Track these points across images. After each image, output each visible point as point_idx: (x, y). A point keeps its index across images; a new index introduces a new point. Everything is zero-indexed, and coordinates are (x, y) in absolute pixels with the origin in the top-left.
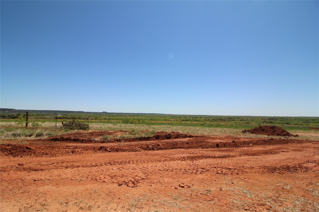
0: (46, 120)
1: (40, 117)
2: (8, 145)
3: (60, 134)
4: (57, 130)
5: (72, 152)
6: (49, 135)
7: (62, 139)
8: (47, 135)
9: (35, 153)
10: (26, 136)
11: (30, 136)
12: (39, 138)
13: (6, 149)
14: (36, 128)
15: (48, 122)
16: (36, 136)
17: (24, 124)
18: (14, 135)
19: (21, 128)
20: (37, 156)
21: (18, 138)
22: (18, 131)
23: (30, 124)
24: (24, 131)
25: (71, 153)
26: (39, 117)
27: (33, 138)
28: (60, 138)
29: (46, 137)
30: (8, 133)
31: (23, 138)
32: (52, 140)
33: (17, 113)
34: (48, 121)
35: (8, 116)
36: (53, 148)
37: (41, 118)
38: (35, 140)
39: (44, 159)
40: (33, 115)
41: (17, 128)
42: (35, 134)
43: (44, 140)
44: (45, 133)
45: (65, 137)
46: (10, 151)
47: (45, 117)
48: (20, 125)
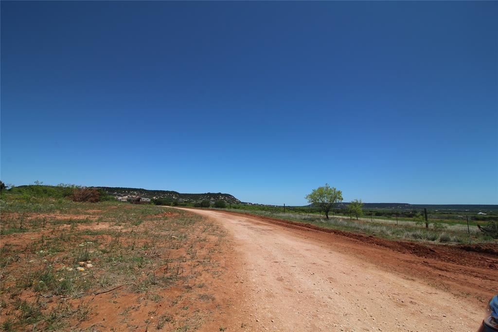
0: (456, 221)
1: (446, 215)
2: (412, 244)
3: (475, 242)
4: (471, 237)
5: (490, 266)
6: (459, 241)
7: (478, 249)
8: (455, 241)
9: (439, 257)
10: (429, 239)
11: (433, 240)
12: (444, 244)
13: (410, 247)
14: (440, 231)
15: (459, 225)
16: (441, 241)
17: (424, 225)
18: (415, 236)
19: (422, 229)
20: (442, 260)
21: (419, 240)
22: (418, 233)
23: (431, 225)
24: (425, 232)
25: (488, 267)
26: (444, 215)
27: (436, 242)
28: (474, 247)
29: (454, 244)
30: (408, 233)
31: (425, 241)
32: (462, 248)
33: (412, 210)
34: (459, 223)
35: (402, 213)
36: (462, 256)
37: (448, 218)
38: (439, 246)
39: (450, 265)
40: (435, 212)
41: (416, 229)
42: (439, 238)
43: (451, 247)
44: (452, 239)
45: (484, 248)
46: (414, 250)
47: (455, 215)
48: (418, 226)
